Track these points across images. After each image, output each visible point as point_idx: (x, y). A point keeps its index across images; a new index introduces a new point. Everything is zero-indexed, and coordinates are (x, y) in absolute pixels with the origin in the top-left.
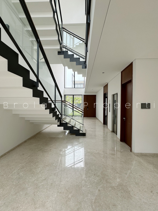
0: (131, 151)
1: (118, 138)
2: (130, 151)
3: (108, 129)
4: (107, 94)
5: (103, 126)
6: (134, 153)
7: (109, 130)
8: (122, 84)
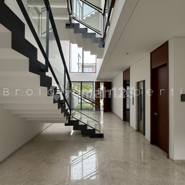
0: (168, 158)
1: (147, 140)
2: (166, 158)
3: (131, 127)
4: (129, 80)
5: (124, 123)
6: (173, 161)
7: (133, 128)
8: (152, 68)
